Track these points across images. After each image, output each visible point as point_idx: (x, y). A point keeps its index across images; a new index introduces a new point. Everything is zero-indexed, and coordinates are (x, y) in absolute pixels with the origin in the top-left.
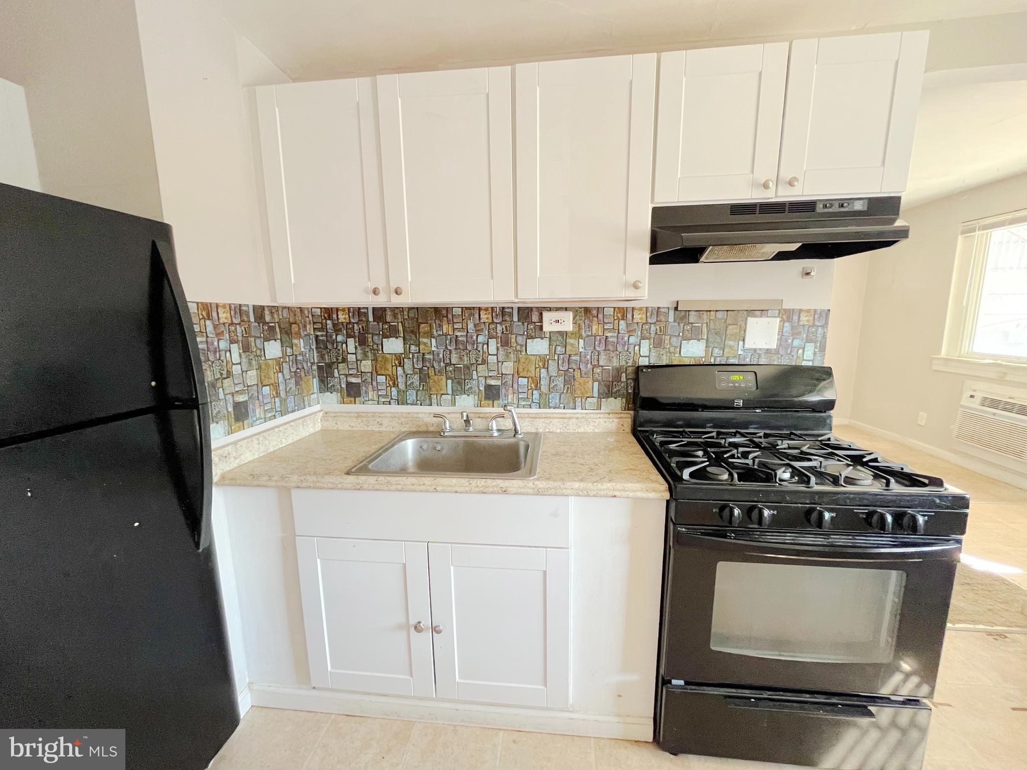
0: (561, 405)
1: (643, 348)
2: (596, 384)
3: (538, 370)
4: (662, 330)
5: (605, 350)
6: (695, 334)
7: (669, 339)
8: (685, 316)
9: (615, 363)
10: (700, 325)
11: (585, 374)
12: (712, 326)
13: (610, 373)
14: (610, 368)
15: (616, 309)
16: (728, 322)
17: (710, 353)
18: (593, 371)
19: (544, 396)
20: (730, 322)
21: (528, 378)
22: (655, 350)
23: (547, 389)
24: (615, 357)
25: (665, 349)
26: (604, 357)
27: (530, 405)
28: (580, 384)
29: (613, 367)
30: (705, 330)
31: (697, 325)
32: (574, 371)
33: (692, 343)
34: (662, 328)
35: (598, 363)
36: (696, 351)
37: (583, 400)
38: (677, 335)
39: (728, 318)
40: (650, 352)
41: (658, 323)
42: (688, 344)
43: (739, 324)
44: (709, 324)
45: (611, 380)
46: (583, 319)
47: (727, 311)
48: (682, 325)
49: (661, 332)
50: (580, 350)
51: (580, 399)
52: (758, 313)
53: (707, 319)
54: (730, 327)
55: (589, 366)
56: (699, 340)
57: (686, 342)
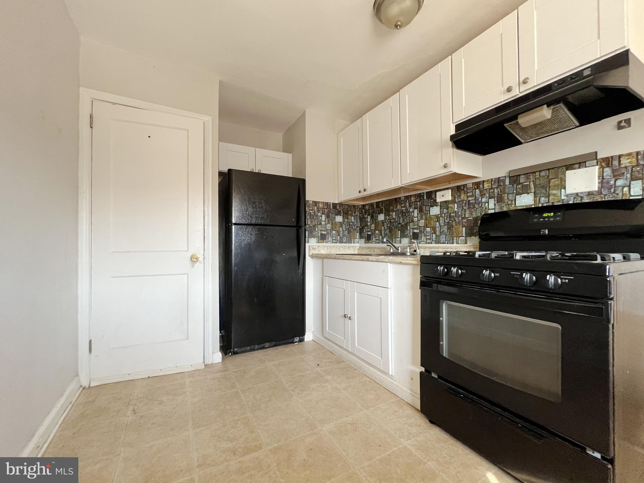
0: (446, 242)
1: (490, 204)
2: (464, 229)
3: (435, 223)
4: (502, 191)
5: (468, 208)
6: (525, 190)
7: (507, 196)
8: (517, 179)
9: (474, 215)
10: (528, 183)
11: (458, 223)
12: (538, 182)
13: (471, 222)
14: (471, 218)
15: (474, 183)
16: (550, 178)
17: (538, 202)
18: (462, 221)
19: (438, 237)
20: (552, 177)
21: (431, 228)
22: (498, 204)
23: (439, 233)
24: (474, 211)
25: (505, 203)
26: (468, 212)
27: (431, 242)
28: (456, 229)
29: (473, 218)
30: (532, 186)
31: (526, 184)
32: (452, 222)
33: (524, 196)
34: (502, 190)
35: (465, 216)
36: (527, 201)
37: (457, 238)
38: (512, 192)
39: (550, 175)
40: (495, 206)
41: (499, 187)
42: (520, 197)
43: (559, 177)
44: (535, 181)
45: (472, 225)
46: (456, 192)
47: (549, 169)
48: (515, 185)
49: (501, 192)
50: (455, 210)
51: (456, 238)
52: (577, 166)
53: (533, 178)
54: (553, 181)
55: (460, 218)
56: (528, 193)
57: (519, 196)
